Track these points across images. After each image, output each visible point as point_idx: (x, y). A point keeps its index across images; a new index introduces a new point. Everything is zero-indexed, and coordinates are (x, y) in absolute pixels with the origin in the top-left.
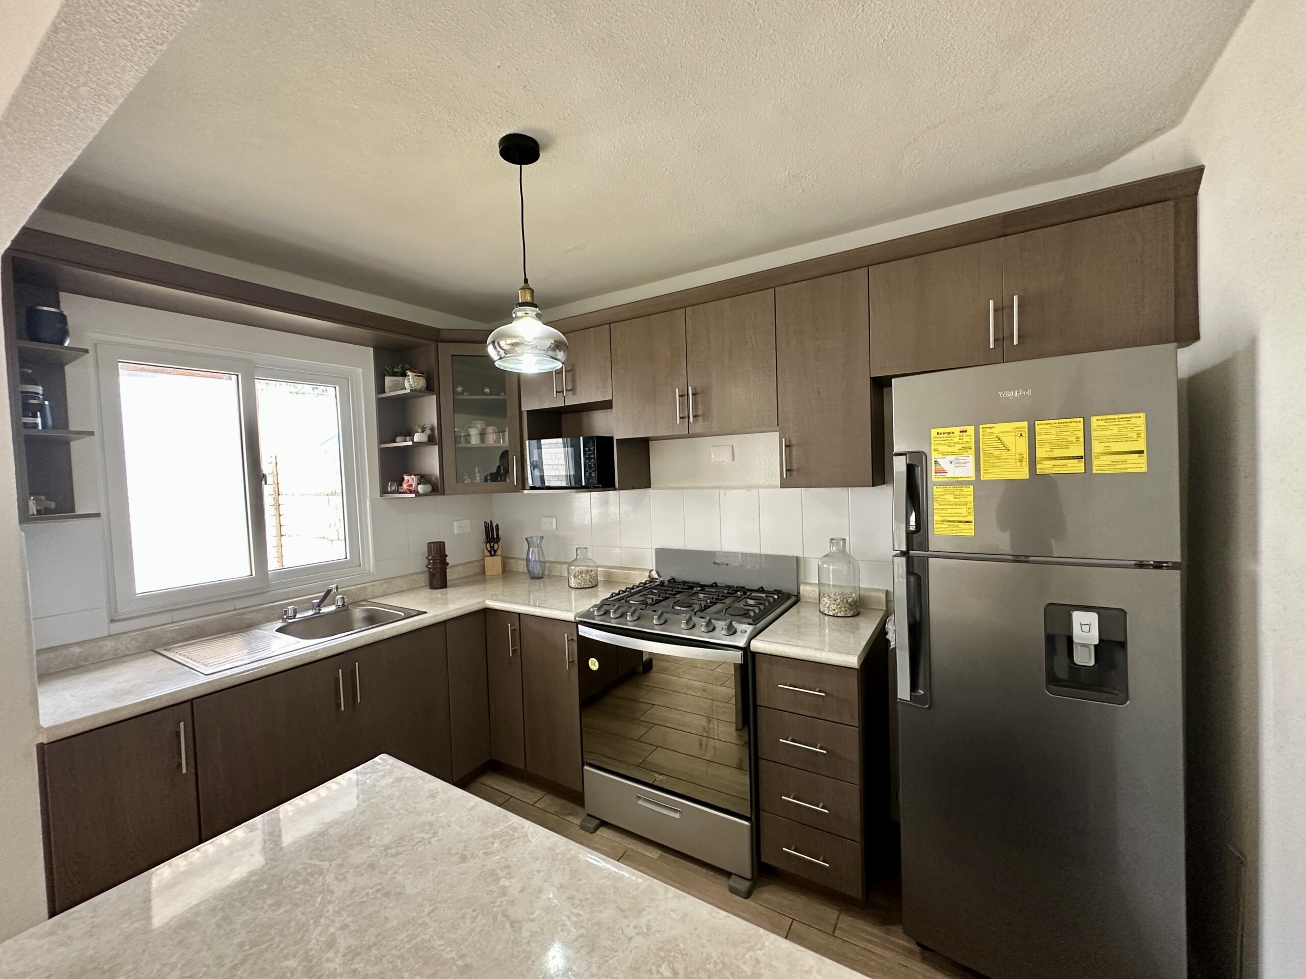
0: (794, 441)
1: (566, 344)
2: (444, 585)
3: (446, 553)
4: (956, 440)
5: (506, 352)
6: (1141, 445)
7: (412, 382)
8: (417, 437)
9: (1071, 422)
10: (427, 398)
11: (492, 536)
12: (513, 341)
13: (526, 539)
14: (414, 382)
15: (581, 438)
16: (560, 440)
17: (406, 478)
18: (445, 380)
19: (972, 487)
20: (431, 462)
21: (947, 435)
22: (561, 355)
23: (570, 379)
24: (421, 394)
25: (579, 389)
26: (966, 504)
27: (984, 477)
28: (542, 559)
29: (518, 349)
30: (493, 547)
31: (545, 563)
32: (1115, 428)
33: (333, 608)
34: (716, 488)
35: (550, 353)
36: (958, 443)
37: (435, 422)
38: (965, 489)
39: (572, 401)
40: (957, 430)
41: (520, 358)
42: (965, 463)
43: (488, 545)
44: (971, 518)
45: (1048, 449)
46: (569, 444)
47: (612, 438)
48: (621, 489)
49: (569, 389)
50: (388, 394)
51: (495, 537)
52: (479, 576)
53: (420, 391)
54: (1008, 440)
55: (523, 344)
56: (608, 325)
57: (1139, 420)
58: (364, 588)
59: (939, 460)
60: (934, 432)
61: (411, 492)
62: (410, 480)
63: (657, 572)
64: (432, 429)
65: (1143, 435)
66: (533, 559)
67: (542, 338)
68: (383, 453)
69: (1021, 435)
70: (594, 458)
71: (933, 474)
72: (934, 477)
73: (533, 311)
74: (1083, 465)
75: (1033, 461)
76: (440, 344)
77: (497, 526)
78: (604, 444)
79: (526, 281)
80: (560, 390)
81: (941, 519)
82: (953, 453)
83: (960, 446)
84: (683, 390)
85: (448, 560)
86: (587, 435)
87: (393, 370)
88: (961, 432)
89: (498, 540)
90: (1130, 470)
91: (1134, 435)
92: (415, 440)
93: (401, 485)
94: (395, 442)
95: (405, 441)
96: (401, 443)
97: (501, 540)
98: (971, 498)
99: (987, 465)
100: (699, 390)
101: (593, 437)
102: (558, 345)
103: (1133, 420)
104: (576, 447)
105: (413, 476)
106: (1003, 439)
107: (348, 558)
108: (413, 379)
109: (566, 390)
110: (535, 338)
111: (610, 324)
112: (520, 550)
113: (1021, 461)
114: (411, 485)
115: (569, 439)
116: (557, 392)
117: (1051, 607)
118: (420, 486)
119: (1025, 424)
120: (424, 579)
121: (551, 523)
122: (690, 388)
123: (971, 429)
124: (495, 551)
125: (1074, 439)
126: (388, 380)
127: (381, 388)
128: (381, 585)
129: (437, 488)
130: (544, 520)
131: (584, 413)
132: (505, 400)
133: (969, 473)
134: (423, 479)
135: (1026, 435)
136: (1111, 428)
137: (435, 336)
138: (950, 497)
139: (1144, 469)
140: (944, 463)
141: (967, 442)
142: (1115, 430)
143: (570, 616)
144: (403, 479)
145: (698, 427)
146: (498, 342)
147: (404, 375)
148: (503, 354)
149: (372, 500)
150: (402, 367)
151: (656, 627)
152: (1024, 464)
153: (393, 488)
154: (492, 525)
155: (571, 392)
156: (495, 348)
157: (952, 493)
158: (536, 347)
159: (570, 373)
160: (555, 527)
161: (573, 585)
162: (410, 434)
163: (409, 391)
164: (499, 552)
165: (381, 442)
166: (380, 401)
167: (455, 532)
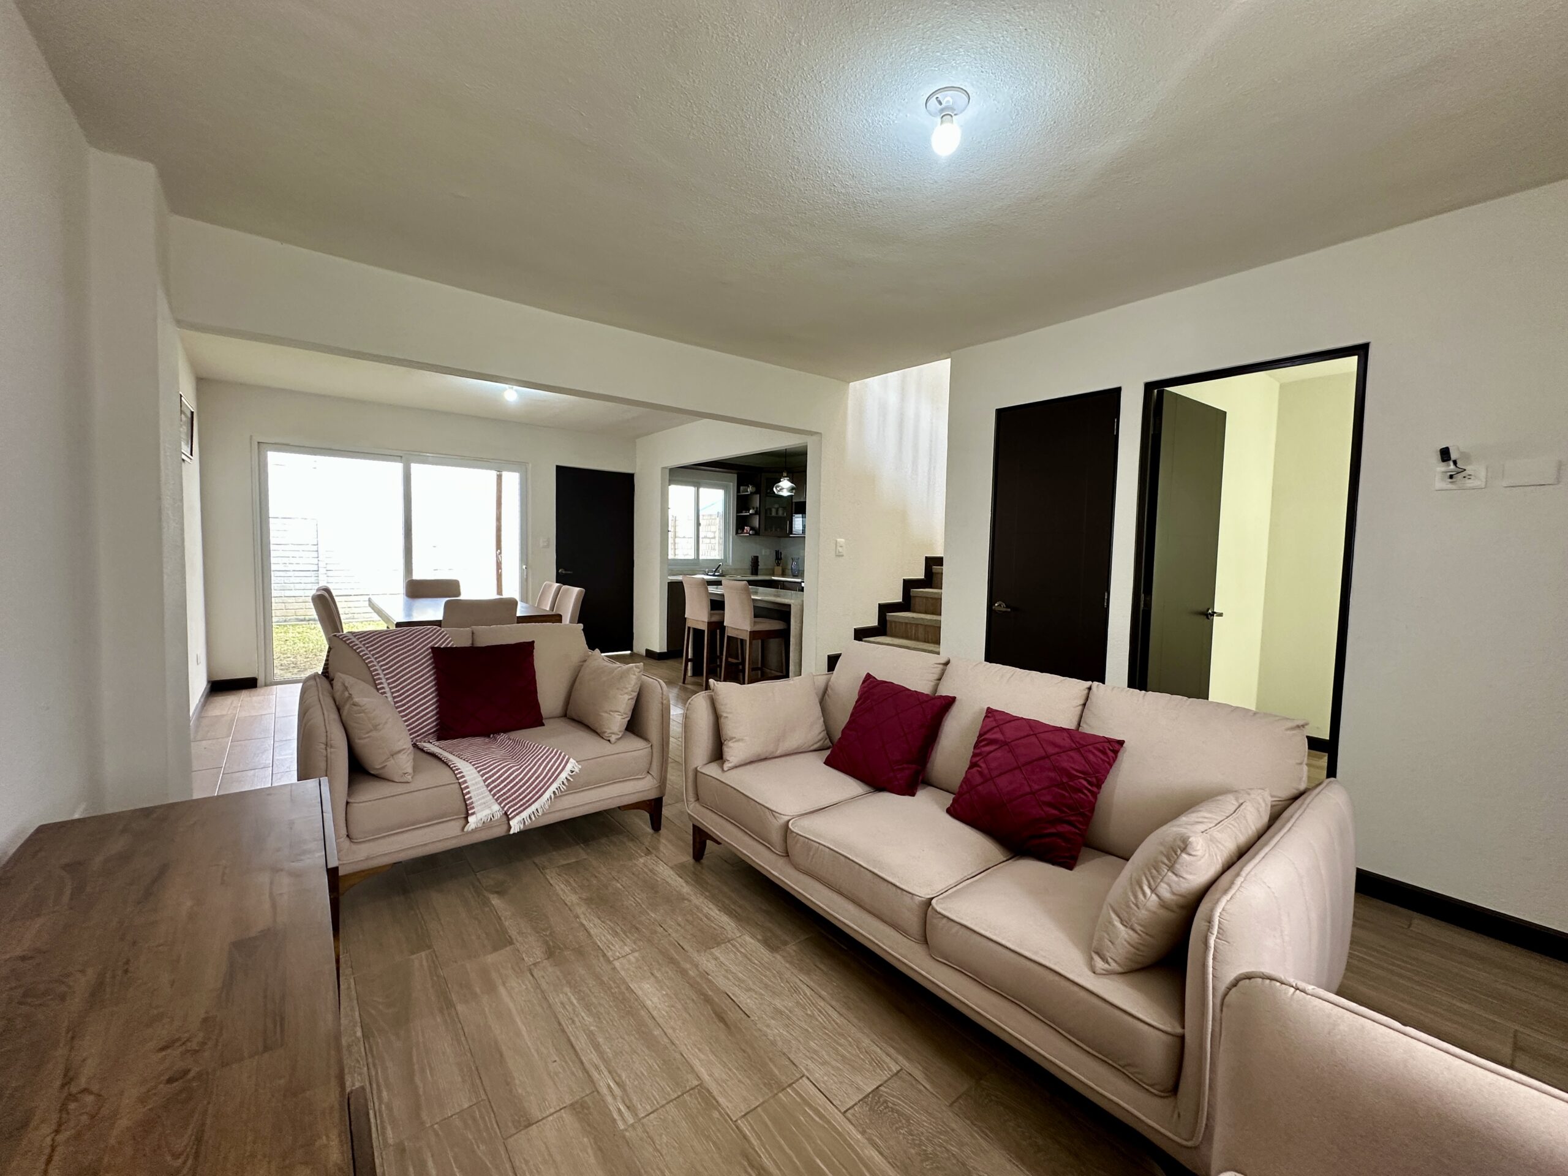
2: (757, 574)
3: (760, 561)
7: (750, 489)
8: (751, 511)
10: (756, 495)
11: (778, 557)
13: (793, 559)
20: (756, 522)
30: (779, 562)
37: (758, 506)
43: (776, 561)
50: (742, 493)
51: (780, 557)
53: (754, 493)
61: (747, 533)
62: (747, 528)
64: (756, 510)
66: (795, 569)
68: (737, 516)
76: (762, 473)
77: (781, 554)
85: (760, 564)
87: (743, 484)
93: (744, 531)
94: (742, 513)
95: (746, 513)
96: (744, 513)
97: (782, 559)
107: (723, 557)
114: (747, 531)
118: (751, 531)
120: (749, 571)
124: (779, 564)
126: (742, 489)
127: (738, 491)
129: (757, 532)
134: (752, 529)
137: (760, 470)
144: (745, 528)
147: (748, 486)
149: (732, 536)
150: (747, 483)
153: (741, 532)
154: (778, 552)
162: (748, 510)
163: (750, 492)
165: (737, 512)
166: (738, 496)
167: (763, 553)
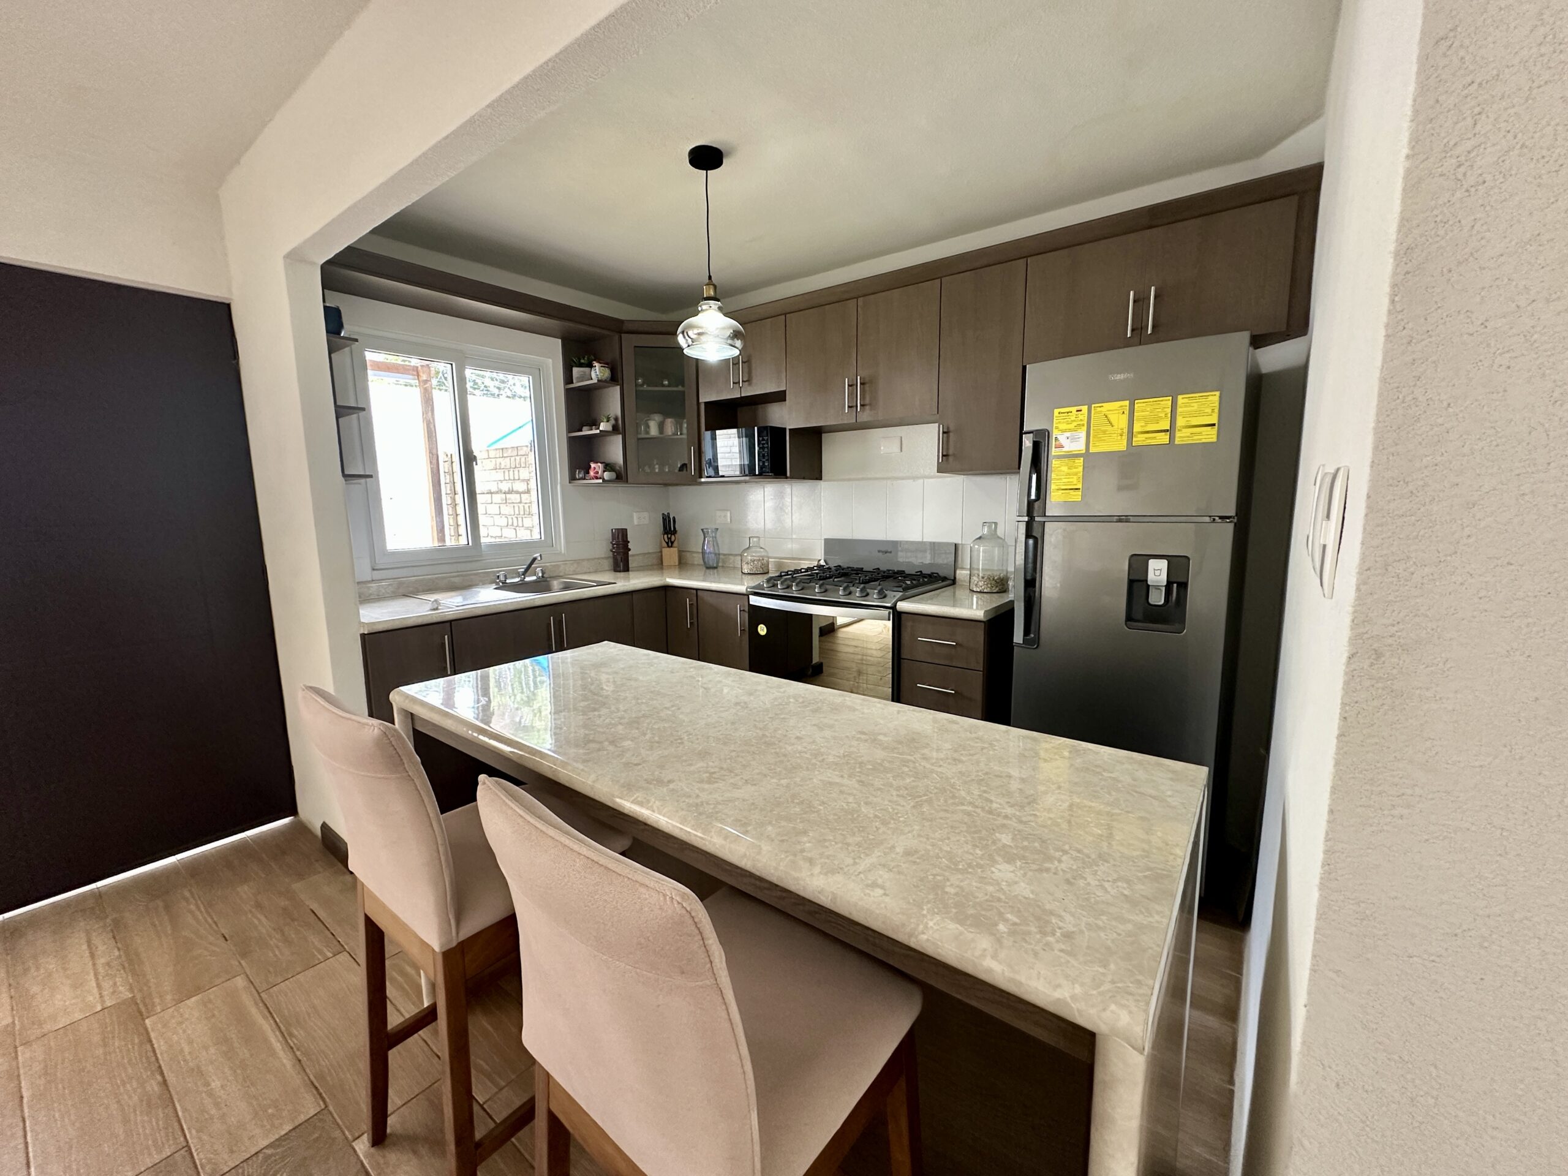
0: (952, 428)
1: (743, 334)
2: (626, 569)
3: (629, 540)
4: (1073, 418)
5: (693, 340)
6: (1214, 419)
7: (598, 372)
8: (603, 426)
9: (1162, 401)
10: (611, 389)
11: (669, 528)
12: (699, 331)
13: (702, 530)
14: (600, 372)
15: (756, 428)
16: (734, 431)
17: (593, 465)
18: (628, 371)
19: (1082, 459)
20: (615, 450)
21: (1066, 414)
22: (738, 343)
23: (746, 370)
24: (607, 384)
25: (754, 381)
26: (1076, 474)
27: (1092, 450)
28: (717, 552)
29: (703, 338)
30: (670, 538)
31: (719, 554)
32: (1195, 404)
33: (534, 578)
34: (884, 479)
35: (730, 341)
36: (1074, 421)
37: (619, 414)
38: (1077, 461)
39: (748, 392)
40: (1074, 409)
41: (704, 346)
42: (1079, 438)
43: (666, 536)
44: (1080, 486)
45: (1143, 424)
46: (744, 434)
47: (785, 429)
48: (792, 477)
49: (745, 380)
50: (576, 384)
51: (672, 529)
52: (659, 565)
53: (605, 381)
54: (1113, 418)
55: (707, 333)
56: (783, 317)
57: (1214, 398)
58: (557, 565)
59: (1059, 437)
60: (1056, 411)
61: (597, 478)
62: (596, 467)
63: (825, 561)
64: (616, 419)
65: (1217, 410)
66: (708, 551)
67: (724, 328)
68: (572, 441)
69: (1123, 413)
70: (767, 447)
71: (1053, 449)
72: (1054, 451)
73: (716, 304)
74: (1168, 437)
75: (1131, 434)
76: (623, 335)
77: (674, 518)
78: (776, 435)
79: (710, 277)
80: (737, 381)
81: (1057, 487)
82: (1070, 430)
83: (1075, 424)
84: (853, 380)
85: (630, 545)
86: (762, 425)
87: (579, 361)
88: (1077, 411)
89: (675, 532)
90: (1204, 441)
91: (1209, 410)
92: (601, 428)
93: (588, 473)
94: (581, 431)
95: (592, 430)
96: (586, 432)
97: (678, 532)
98: (1081, 469)
99: (1095, 439)
100: (867, 380)
101: (767, 427)
102: (736, 335)
103: (1210, 398)
104: (751, 437)
105: (599, 464)
106: (1109, 416)
107: (543, 538)
108: (599, 369)
109: (743, 381)
110: (717, 329)
111: (785, 314)
112: (695, 544)
113: (1121, 435)
114: (597, 473)
115: (744, 429)
116: (733, 383)
117: (1135, 557)
118: (606, 473)
119: (1127, 403)
120: (608, 564)
121: (725, 516)
122: (859, 377)
123: (1085, 408)
124: (672, 543)
125: (1163, 415)
126: (576, 371)
127: (568, 379)
128: (572, 564)
129: (621, 477)
130: (718, 513)
131: (760, 406)
132: (684, 392)
133: (1079, 446)
134: (608, 467)
135: (1127, 412)
136: (1192, 405)
137: (618, 327)
138: (1065, 469)
139: (1214, 439)
140: (1062, 439)
141: (1081, 420)
142: (1195, 406)
143: (741, 588)
144: (590, 466)
145: (865, 416)
146: (687, 333)
147: (590, 366)
148: (690, 343)
149: (562, 486)
150: (588, 359)
151: (817, 594)
152: (1124, 437)
153: (581, 476)
154: (669, 517)
155: (747, 383)
156: (684, 337)
157: (1067, 465)
158: (718, 336)
159: (746, 364)
160: (729, 520)
161: (746, 571)
162: (595, 424)
163: (596, 381)
164: (675, 544)
165: (570, 430)
166: (568, 392)
167: (636, 522)
